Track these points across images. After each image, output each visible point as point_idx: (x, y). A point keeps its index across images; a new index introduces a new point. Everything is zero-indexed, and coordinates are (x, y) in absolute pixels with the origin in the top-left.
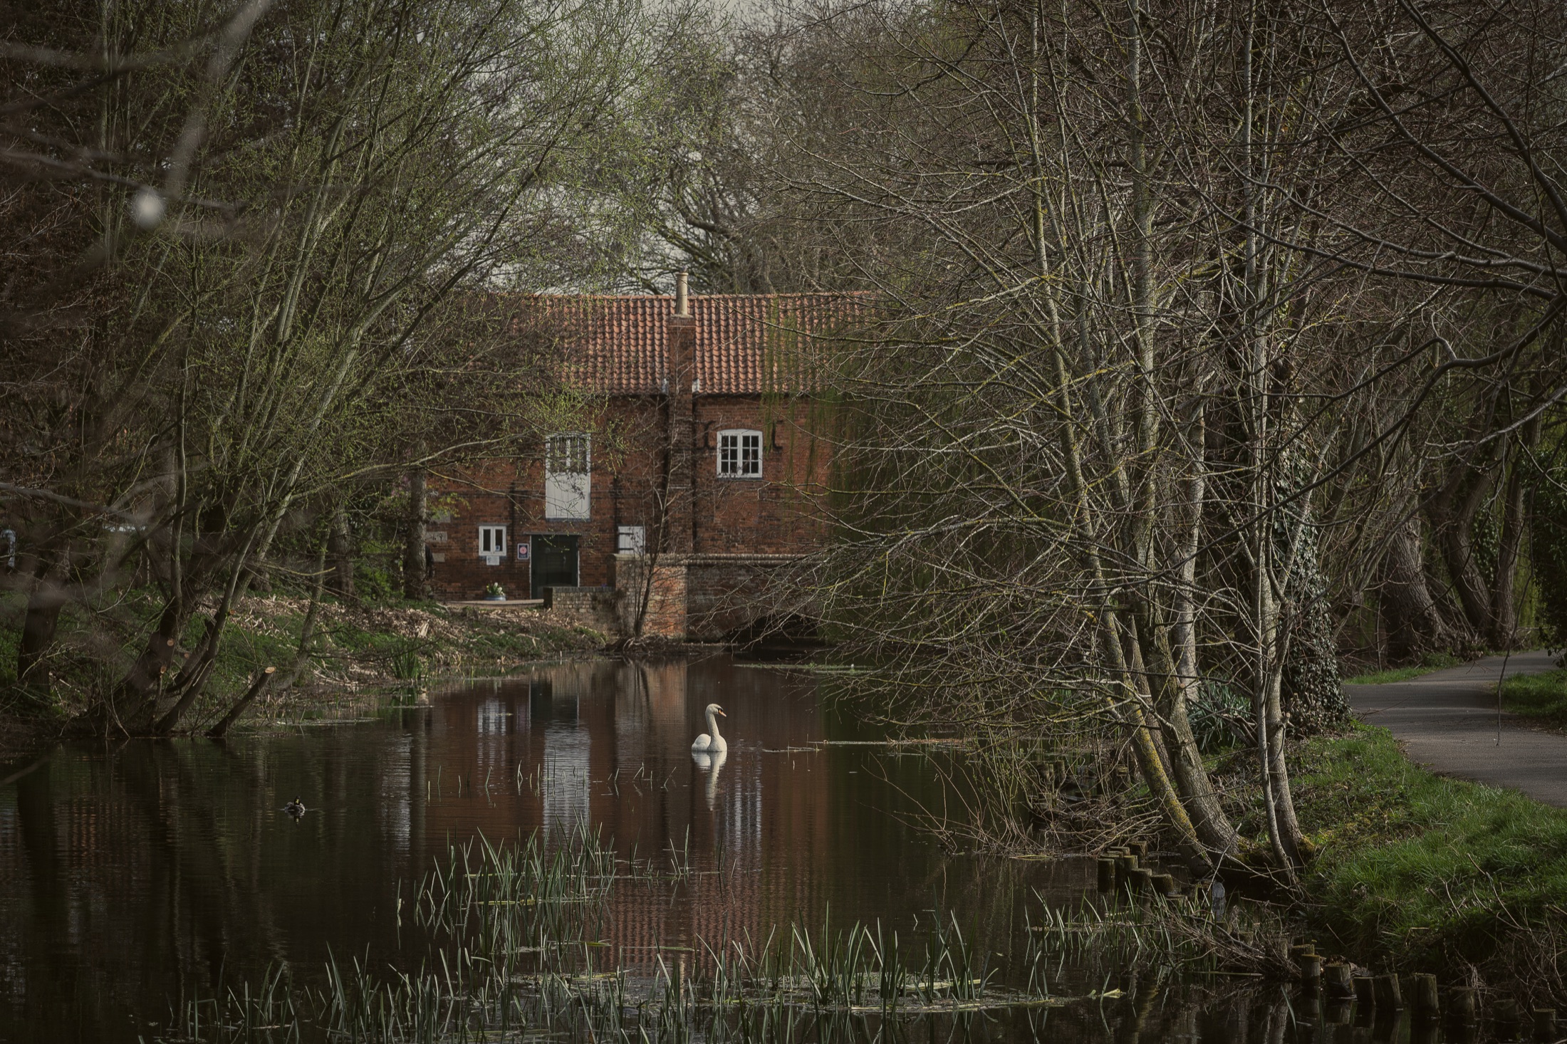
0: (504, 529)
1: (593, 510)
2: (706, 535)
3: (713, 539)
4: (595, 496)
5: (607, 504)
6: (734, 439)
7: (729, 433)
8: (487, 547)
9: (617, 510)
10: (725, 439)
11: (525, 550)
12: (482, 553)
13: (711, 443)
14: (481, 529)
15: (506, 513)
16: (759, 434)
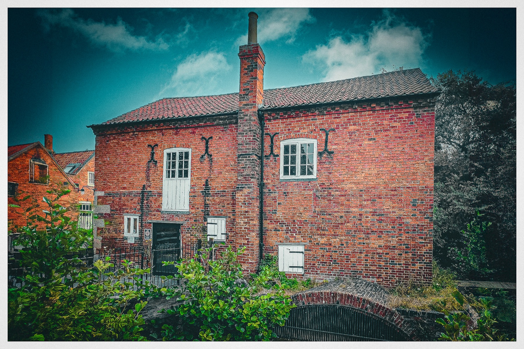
0: (138, 218)
1: (192, 206)
2: (271, 226)
3: (276, 230)
4: (193, 195)
5: (200, 200)
6: (294, 147)
7: (290, 142)
8: (129, 231)
9: (206, 206)
10: (286, 148)
11: (149, 233)
12: (126, 234)
13: (275, 152)
14: (126, 218)
15: (139, 207)
16: (315, 142)
